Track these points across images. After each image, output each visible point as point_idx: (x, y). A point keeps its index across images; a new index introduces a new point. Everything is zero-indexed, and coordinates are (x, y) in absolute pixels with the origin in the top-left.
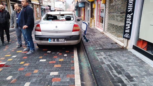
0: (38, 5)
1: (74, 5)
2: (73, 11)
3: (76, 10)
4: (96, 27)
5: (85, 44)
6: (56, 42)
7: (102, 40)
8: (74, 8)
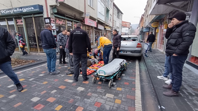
0: (109, 31)
1: (139, 30)
2: (138, 35)
3: (140, 34)
4: (157, 48)
5: (145, 58)
6: (125, 53)
7: (161, 57)
8: (138, 33)
